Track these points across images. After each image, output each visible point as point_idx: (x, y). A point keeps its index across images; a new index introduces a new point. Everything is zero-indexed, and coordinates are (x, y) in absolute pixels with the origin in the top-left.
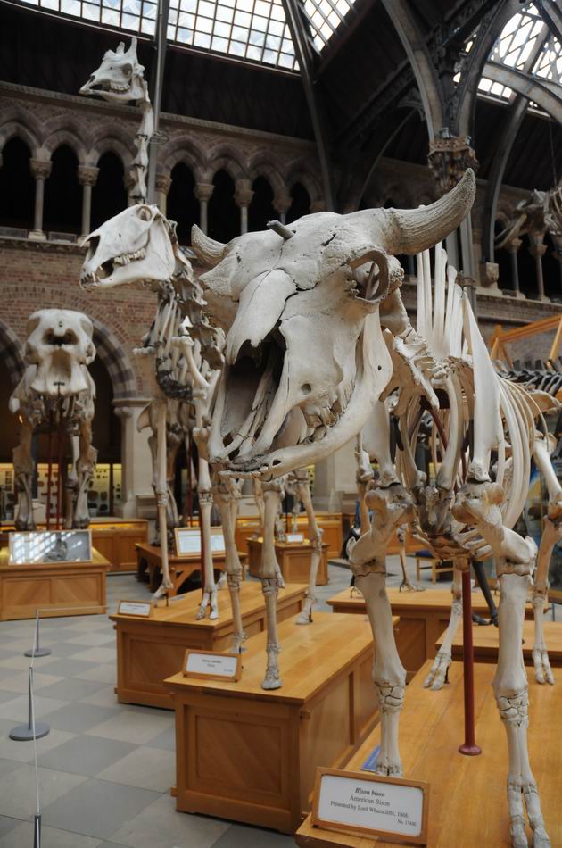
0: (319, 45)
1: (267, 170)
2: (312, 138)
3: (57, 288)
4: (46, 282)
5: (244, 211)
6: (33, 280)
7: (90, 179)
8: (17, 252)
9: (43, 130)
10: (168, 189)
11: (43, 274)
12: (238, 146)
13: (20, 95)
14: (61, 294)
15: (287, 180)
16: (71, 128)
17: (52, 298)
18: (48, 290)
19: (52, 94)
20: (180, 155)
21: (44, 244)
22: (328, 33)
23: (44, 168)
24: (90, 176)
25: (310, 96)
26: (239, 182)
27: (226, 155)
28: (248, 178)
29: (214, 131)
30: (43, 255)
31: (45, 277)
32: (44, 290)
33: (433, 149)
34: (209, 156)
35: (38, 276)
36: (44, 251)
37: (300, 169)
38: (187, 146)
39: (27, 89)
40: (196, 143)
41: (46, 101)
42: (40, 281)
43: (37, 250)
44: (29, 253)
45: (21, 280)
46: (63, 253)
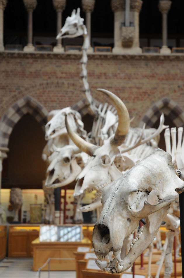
3: (71, 81)
4: (65, 78)
6: (57, 77)
7: (89, 8)
8: (47, 61)
10: (140, 8)
11: (62, 73)
14: (73, 85)
17: (68, 88)
18: (66, 82)
21: (63, 55)
23: (61, 4)
24: (90, 6)
30: (62, 61)
31: (64, 75)
32: (63, 83)
35: (59, 74)
36: (63, 59)
42: (61, 78)
43: (59, 59)
44: (54, 61)
45: (50, 78)
46: (74, 59)
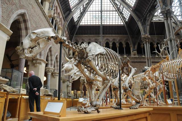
0: (127, 20)
1: (121, 41)
2: (128, 34)
5: (118, 48)
9: (86, 41)
12: (116, 38)
13: (83, 36)
15: (125, 42)
16: (90, 40)
19: (87, 35)
20: (107, 41)
22: (128, 19)
25: (126, 28)
26: (116, 44)
27: (114, 40)
28: (118, 43)
29: (112, 36)
33: (142, 37)
34: (111, 40)
37: (127, 40)
38: (108, 39)
39: (83, 35)
40: (109, 39)
41: (86, 36)
